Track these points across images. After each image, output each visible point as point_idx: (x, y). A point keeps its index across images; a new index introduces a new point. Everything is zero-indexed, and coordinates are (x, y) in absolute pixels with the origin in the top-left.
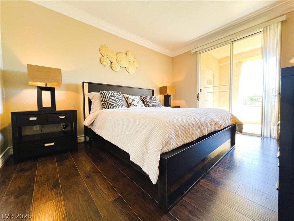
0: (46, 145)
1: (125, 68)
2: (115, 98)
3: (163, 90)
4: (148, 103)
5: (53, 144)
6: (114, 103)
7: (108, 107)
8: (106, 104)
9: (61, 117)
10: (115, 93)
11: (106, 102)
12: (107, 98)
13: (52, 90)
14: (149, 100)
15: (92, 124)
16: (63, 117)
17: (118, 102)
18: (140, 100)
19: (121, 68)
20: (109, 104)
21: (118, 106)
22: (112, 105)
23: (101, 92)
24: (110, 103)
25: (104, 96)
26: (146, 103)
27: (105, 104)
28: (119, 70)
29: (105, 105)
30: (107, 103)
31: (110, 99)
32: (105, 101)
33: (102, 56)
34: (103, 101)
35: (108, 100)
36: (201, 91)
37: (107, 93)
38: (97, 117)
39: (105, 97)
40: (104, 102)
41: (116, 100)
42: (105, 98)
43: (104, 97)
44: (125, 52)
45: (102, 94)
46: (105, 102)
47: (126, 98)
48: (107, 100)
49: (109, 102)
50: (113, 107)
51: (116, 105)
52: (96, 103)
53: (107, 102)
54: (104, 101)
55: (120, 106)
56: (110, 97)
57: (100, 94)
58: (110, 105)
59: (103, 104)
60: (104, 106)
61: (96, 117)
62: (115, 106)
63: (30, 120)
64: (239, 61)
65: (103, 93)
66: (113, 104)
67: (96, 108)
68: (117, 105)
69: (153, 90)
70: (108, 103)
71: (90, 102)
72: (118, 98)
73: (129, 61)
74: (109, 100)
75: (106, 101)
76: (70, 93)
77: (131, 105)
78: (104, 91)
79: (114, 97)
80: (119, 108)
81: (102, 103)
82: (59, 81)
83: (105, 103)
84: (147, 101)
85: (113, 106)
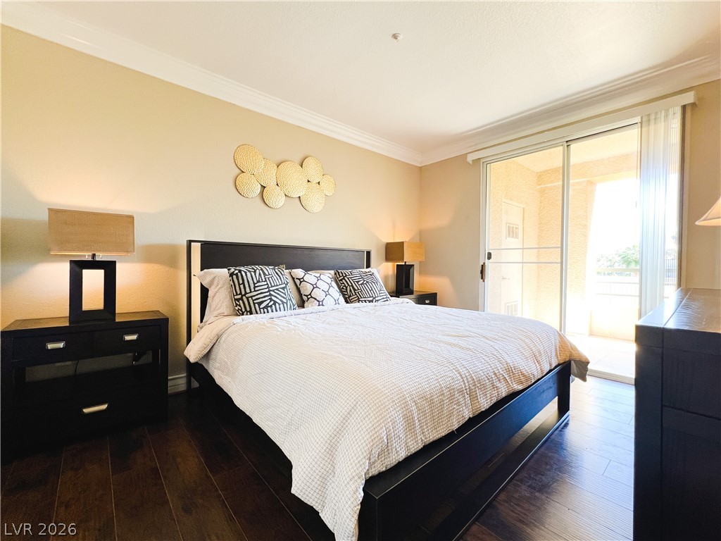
0: (86, 411)
1: (297, 200)
2: (267, 284)
3: (393, 251)
4: (355, 290)
5: (104, 407)
6: (266, 298)
7: (248, 309)
8: (244, 304)
9: (128, 338)
10: (269, 270)
11: (244, 297)
12: (247, 286)
13: (109, 269)
14: (358, 282)
15: (207, 356)
16: (134, 337)
17: (275, 297)
18: (334, 284)
19: (288, 198)
20: (253, 301)
21: (275, 305)
22: (260, 304)
23: (232, 270)
24: (254, 298)
25: (241, 282)
26: (350, 291)
27: (241, 301)
28: (281, 205)
29: (242, 305)
30: (247, 298)
31: (256, 289)
32: (243, 293)
33: (238, 171)
34: (237, 295)
35: (251, 292)
36: (489, 256)
37: (248, 273)
38: (218, 337)
39: (243, 283)
40: (240, 296)
41: (269, 291)
42: (242, 286)
43: (239, 285)
44: (298, 159)
45: (234, 277)
46: (242, 296)
47: (298, 282)
48: (248, 290)
49: (251, 297)
50: (262, 310)
51: (270, 305)
52: (220, 299)
53: (247, 295)
54: (241, 293)
55: (279, 304)
56: (254, 284)
57: (231, 275)
58: (254, 304)
59: (238, 300)
60: (240, 306)
61: (216, 338)
62: (266, 307)
63: (49, 348)
64: (586, 179)
65: (237, 275)
66: (262, 302)
67: (219, 311)
68: (272, 302)
69: (368, 253)
70: (250, 299)
71: (204, 292)
72: (277, 285)
73: (309, 181)
74: (253, 290)
75: (246, 293)
76: (156, 267)
77: (308, 299)
78: (242, 269)
79: (265, 283)
80: (277, 311)
81: (235, 300)
82: (126, 246)
83: (242, 299)
84: (352, 286)
85: (261, 307)
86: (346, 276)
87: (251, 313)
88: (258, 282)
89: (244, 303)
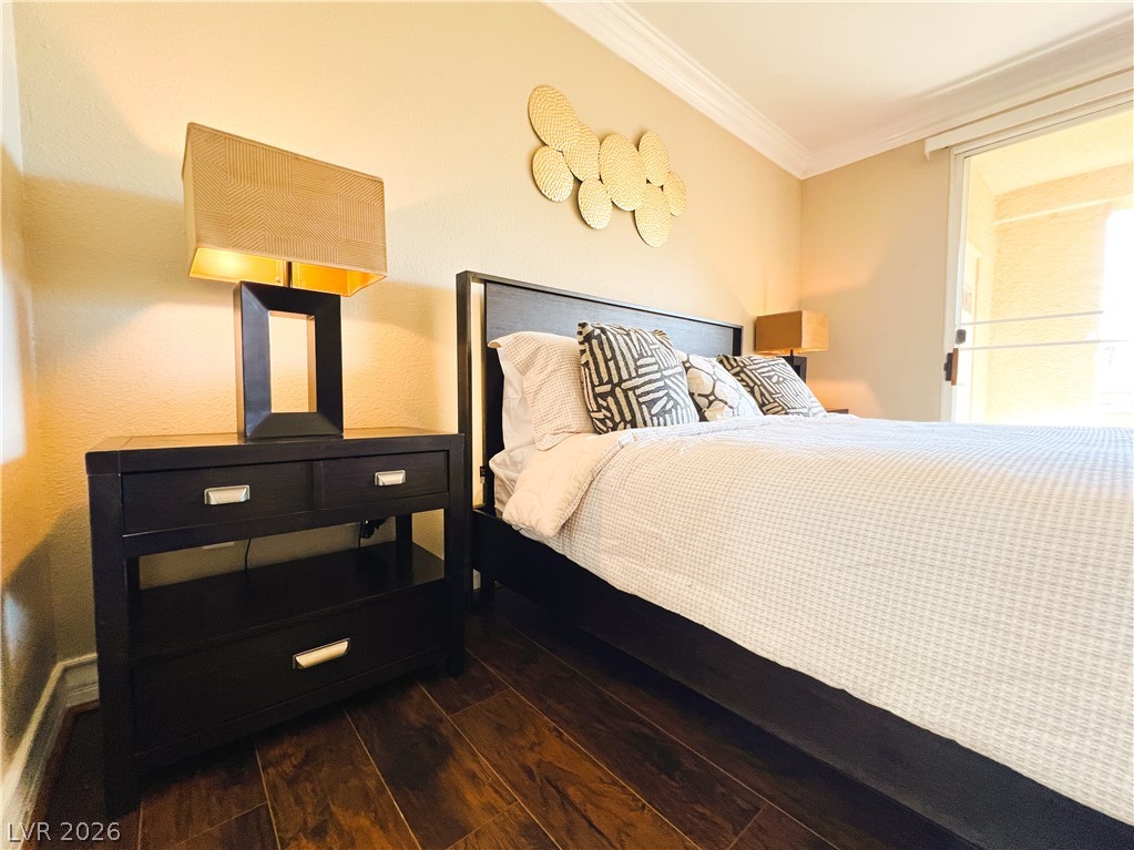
4: (771, 394)
6: (661, 394)
7: (628, 417)
9: (384, 479)
11: (618, 389)
12: (622, 364)
13: (323, 310)
14: (770, 378)
16: (398, 477)
17: (674, 391)
19: (616, 211)
20: (638, 397)
21: (676, 410)
22: (650, 405)
23: (589, 327)
24: (638, 392)
25: (609, 355)
27: (610, 399)
29: (614, 407)
30: (625, 392)
31: (641, 371)
32: (616, 380)
33: (536, 142)
34: (601, 383)
35: (631, 378)
37: (618, 337)
39: (614, 357)
40: (608, 388)
41: (663, 378)
42: (611, 364)
43: (606, 361)
45: (594, 342)
46: (614, 386)
48: (625, 375)
49: (633, 389)
50: (655, 419)
51: (667, 408)
53: (624, 385)
54: (610, 381)
55: (682, 408)
56: (635, 361)
57: (587, 338)
58: (639, 404)
59: (604, 396)
60: (608, 409)
61: (590, 479)
62: (664, 411)
65: (598, 338)
66: (654, 401)
67: (558, 422)
68: (671, 403)
69: (737, 332)
70: (630, 393)
73: (648, 182)
74: (634, 374)
75: (621, 381)
77: (711, 403)
78: (606, 326)
79: (653, 360)
80: (672, 423)
81: (596, 396)
83: (612, 393)
84: (762, 384)
85: (654, 411)
86: (745, 365)
87: (634, 426)
88: (641, 356)
89: (617, 402)
